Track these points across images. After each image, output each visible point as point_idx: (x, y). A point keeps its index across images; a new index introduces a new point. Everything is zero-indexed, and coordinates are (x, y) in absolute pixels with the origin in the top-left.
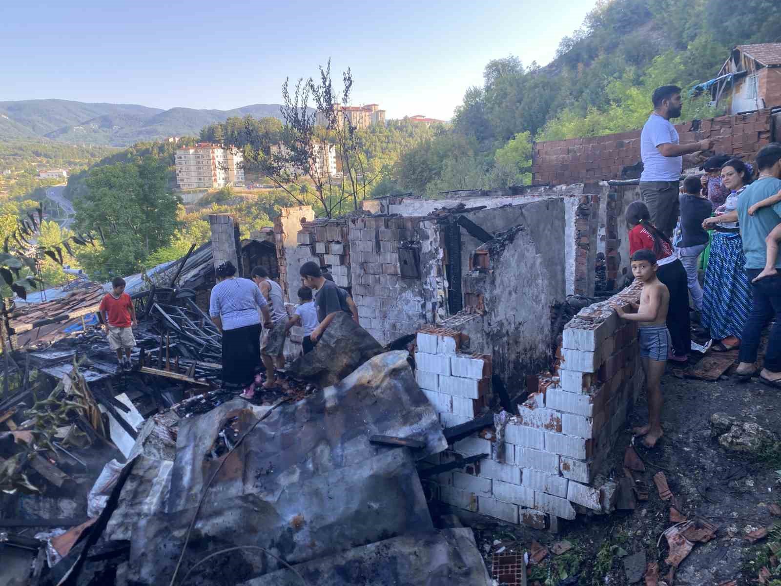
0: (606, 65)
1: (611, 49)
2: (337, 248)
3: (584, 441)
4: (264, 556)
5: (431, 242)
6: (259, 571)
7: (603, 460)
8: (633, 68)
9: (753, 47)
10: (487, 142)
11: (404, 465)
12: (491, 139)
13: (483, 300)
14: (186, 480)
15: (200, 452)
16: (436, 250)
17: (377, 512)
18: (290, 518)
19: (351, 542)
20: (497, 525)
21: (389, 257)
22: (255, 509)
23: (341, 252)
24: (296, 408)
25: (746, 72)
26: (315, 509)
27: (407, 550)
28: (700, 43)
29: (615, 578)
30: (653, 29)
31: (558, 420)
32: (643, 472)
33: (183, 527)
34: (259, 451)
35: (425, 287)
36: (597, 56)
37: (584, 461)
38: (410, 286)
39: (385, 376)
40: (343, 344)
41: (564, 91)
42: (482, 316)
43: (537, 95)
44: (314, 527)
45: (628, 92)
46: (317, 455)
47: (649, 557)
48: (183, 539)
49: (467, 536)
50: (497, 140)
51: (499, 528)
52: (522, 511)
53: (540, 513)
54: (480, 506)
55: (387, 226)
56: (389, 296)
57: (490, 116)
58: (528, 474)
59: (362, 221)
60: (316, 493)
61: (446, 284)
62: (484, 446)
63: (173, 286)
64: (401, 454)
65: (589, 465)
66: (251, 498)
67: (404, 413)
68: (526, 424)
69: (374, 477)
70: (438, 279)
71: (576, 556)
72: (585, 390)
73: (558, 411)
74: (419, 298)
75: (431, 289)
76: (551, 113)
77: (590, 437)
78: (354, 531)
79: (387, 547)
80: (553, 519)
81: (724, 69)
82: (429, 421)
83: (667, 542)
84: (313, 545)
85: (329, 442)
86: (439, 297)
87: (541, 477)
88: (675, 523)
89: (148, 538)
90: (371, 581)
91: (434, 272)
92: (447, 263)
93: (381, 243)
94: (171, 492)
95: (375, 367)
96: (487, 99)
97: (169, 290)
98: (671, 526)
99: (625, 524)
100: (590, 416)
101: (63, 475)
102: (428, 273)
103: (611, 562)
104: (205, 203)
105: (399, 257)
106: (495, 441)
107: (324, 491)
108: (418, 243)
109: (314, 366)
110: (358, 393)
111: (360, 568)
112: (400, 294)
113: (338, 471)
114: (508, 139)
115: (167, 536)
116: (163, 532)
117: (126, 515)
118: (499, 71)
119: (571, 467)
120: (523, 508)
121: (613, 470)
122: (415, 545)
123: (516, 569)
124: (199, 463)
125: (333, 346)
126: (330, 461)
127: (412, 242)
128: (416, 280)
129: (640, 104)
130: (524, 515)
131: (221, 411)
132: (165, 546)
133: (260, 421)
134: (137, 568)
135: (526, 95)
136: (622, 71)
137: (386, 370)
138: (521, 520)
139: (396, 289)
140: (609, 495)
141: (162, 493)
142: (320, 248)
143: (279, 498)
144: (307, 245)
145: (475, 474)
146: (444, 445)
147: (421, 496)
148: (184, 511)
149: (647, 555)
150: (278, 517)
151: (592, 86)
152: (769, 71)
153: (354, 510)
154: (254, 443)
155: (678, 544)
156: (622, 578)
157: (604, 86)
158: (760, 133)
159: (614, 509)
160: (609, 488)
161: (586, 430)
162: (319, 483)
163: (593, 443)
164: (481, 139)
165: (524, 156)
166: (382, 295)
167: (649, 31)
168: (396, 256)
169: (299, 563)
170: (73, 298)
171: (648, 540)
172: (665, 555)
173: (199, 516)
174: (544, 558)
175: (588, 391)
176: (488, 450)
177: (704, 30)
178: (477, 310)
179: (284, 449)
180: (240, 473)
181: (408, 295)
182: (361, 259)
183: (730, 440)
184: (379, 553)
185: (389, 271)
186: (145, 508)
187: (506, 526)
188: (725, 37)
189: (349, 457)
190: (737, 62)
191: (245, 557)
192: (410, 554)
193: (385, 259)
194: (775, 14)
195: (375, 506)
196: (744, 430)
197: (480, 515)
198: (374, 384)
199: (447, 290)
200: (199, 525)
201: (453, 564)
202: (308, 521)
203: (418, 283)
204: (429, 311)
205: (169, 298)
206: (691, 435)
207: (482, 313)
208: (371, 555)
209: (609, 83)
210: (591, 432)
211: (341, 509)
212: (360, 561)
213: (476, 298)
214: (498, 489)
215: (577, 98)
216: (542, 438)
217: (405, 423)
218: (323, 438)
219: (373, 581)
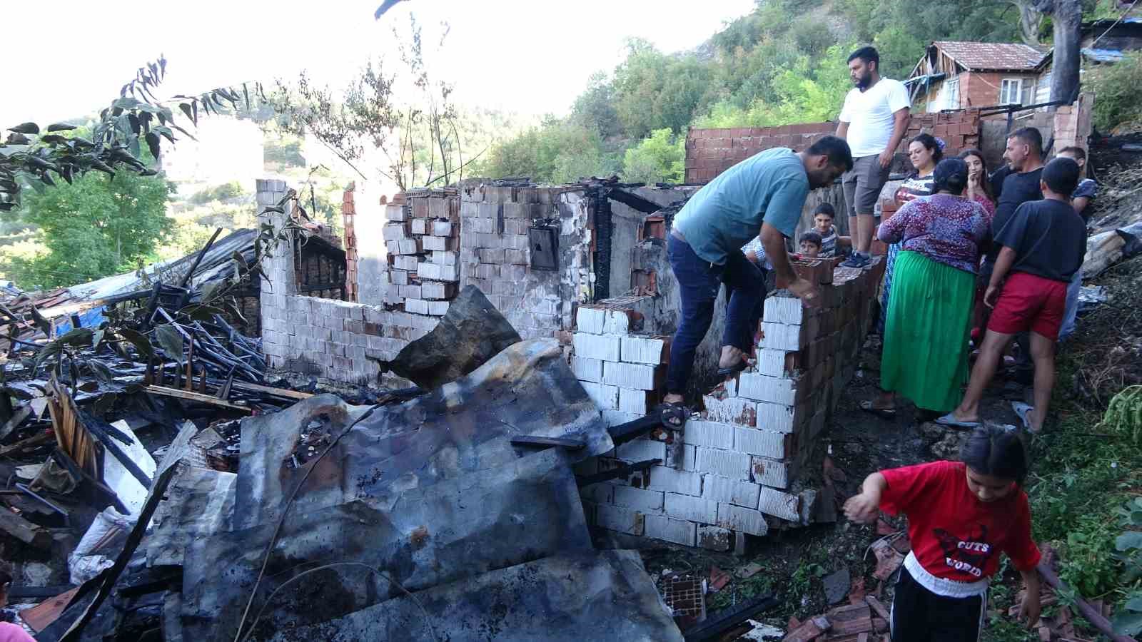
0: (771, 53)
1: (779, 31)
2: (442, 228)
3: (782, 436)
4: (371, 582)
5: (576, 221)
6: (363, 602)
7: (801, 467)
8: (807, 58)
9: (954, 45)
10: (613, 139)
11: (557, 468)
12: (620, 136)
13: (656, 279)
14: (258, 492)
15: (275, 458)
16: (582, 232)
17: (522, 526)
18: (408, 531)
19: (487, 564)
20: (666, 551)
21: (515, 240)
22: (362, 521)
23: (448, 232)
24: (405, 408)
25: (945, 75)
26: (443, 522)
27: (558, 573)
28: (890, 36)
29: (812, 599)
30: (831, 13)
31: (753, 412)
32: (845, 484)
33: (258, 547)
34: (360, 456)
35: (563, 281)
36: (761, 39)
37: (781, 461)
38: (542, 280)
39: (529, 368)
40: (470, 328)
41: (718, 82)
42: (654, 299)
43: (682, 83)
44: (441, 543)
45: (802, 84)
46: (441, 459)
47: (853, 575)
48: (258, 563)
49: (634, 558)
50: (626, 138)
51: (669, 556)
52: (700, 530)
53: (724, 530)
54: (647, 529)
55: (515, 199)
56: (511, 294)
57: (618, 106)
58: (711, 483)
59: (481, 191)
60: (444, 502)
61: (593, 277)
62: (657, 450)
63: (185, 285)
64: (555, 457)
65: (787, 466)
66: (355, 507)
67: (554, 411)
68: (712, 419)
69: (520, 483)
70: (582, 271)
71: (767, 578)
72: (787, 373)
73: (753, 400)
74: (554, 297)
75: (572, 285)
76: (700, 108)
77: (790, 431)
78: (492, 550)
79: (534, 570)
80: (740, 537)
81: (918, 69)
82: (589, 419)
83: (874, 556)
84: (439, 566)
85: (455, 445)
86: (582, 295)
87: (727, 485)
88: (883, 536)
89: (208, 561)
90: (513, 611)
91: (576, 262)
92: (595, 250)
93: (506, 222)
94: (236, 507)
95: (515, 357)
96: (617, 84)
97: (179, 291)
98: (877, 539)
99: (825, 540)
100: (792, 404)
101: (34, 526)
102: (569, 263)
103: (808, 582)
104: (202, 199)
105: (530, 240)
106: (671, 443)
107: (453, 500)
108: (557, 222)
109: (432, 354)
110: (491, 390)
111: (499, 596)
112: (528, 291)
113: (472, 476)
114: (642, 137)
115: (235, 559)
116: (231, 555)
117: (174, 536)
118: (633, 47)
119: (766, 470)
120: (702, 525)
121: (811, 479)
122: (569, 566)
123: (694, 594)
124: (276, 471)
125: (459, 328)
126: (459, 465)
127: (549, 221)
128: (551, 273)
129: (815, 102)
130: (703, 534)
131: (304, 408)
132: (233, 571)
133: (358, 421)
134: (194, 601)
135: (668, 83)
136: (792, 62)
137: (531, 359)
138: (699, 540)
139: (523, 283)
140: (809, 502)
141: (223, 508)
142: (418, 226)
143: (394, 507)
144: (399, 222)
145: (642, 487)
146: (610, 444)
147: (578, 507)
148: (258, 528)
149: (851, 572)
150: (393, 529)
151: (755, 76)
152: (971, 75)
153: (493, 523)
154: (352, 446)
155: (888, 557)
156: (821, 599)
157: (770, 78)
158: (966, 137)
159: (813, 521)
160: (809, 496)
161: (785, 422)
162: (447, 490)
163: (792, 440)
164: (606, 135)
165: (663, 160)
166: (503, 293)
167: (826, 15)
168: (525, 239)
169: (418, 589)
170: (24, 304)
171: (851, 556)
172: (873, 570)
173: (281, 533)
174: (726, 585)
175: (791, 375)
176: (662, 455)
177: (894, 20)
178: (647, 292)
179: (393, 453)
180: (336, 480)
181: (540, 291)
182: (475, 242)
183: (943, 448)
184: (523, 577)
185: (514, 260)
186: (201, 527)
187: (678, 552)
188: (921, 31)
189: (484, 461)
190: (934, 62)
191: (344, 584)
192: (563, 578)
193: (509, 244)
194: (980, 9)
195: (520, 518)
196: (959, 438)
197: (647, 539)
198: (512, 378)
199: (593, 286)
200: (282, 544)
201: (617, 588)
202: (433, 535)
203: (555, 275)
204: (566, 314)
205: (179, 302)
206: (899, 445)
207: (654, 295)
208: (513, 580)
209: (776, 74)
210: (791, 425)
211: (476, 522)
212: (499, 587)
213: (647, 278)
214: (672, 504)
215: (734, 91)
216: (731, 435)
217: (556, 424)
218: (450, 441)
219: (515, 610)
